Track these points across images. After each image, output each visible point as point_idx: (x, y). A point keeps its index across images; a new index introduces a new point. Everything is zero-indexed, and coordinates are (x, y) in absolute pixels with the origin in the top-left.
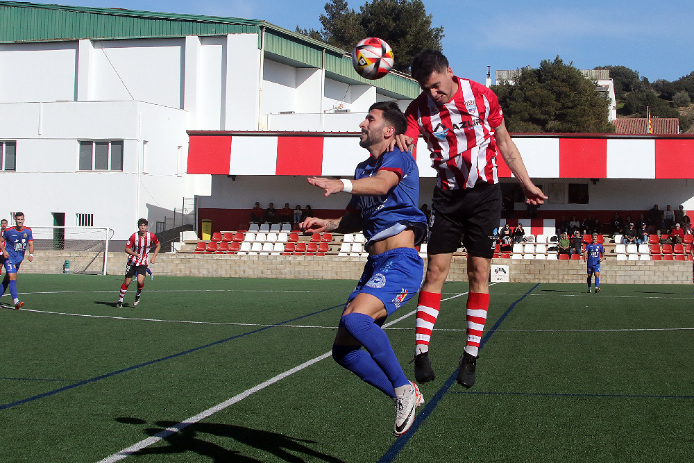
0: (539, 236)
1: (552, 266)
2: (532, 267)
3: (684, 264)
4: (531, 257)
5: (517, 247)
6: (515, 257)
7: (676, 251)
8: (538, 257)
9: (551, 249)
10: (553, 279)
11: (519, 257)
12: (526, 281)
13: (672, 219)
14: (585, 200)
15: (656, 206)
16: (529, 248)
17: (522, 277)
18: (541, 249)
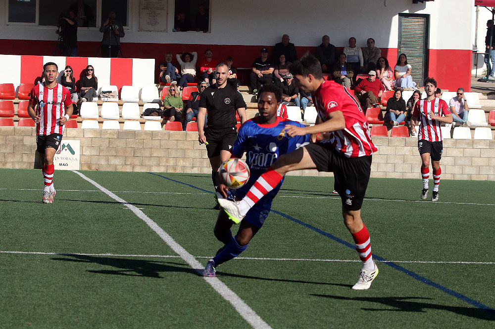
0: (125, 88)
1: (156, 143)
2: (121, 144)
3: (389, 142)
4: (115, 126)
5: (88, 108)
6: (86, 125)
7: (370, 119)
8: (128, 126)
9: (149, 112)
10: (158, 165)
11: (95, 125)
12: (109, 169)
13: (359, 63)
14: (203, 25)
15: (326, 38)
16: (110, 109)
17: (103, 162)
18: (132, 111)
